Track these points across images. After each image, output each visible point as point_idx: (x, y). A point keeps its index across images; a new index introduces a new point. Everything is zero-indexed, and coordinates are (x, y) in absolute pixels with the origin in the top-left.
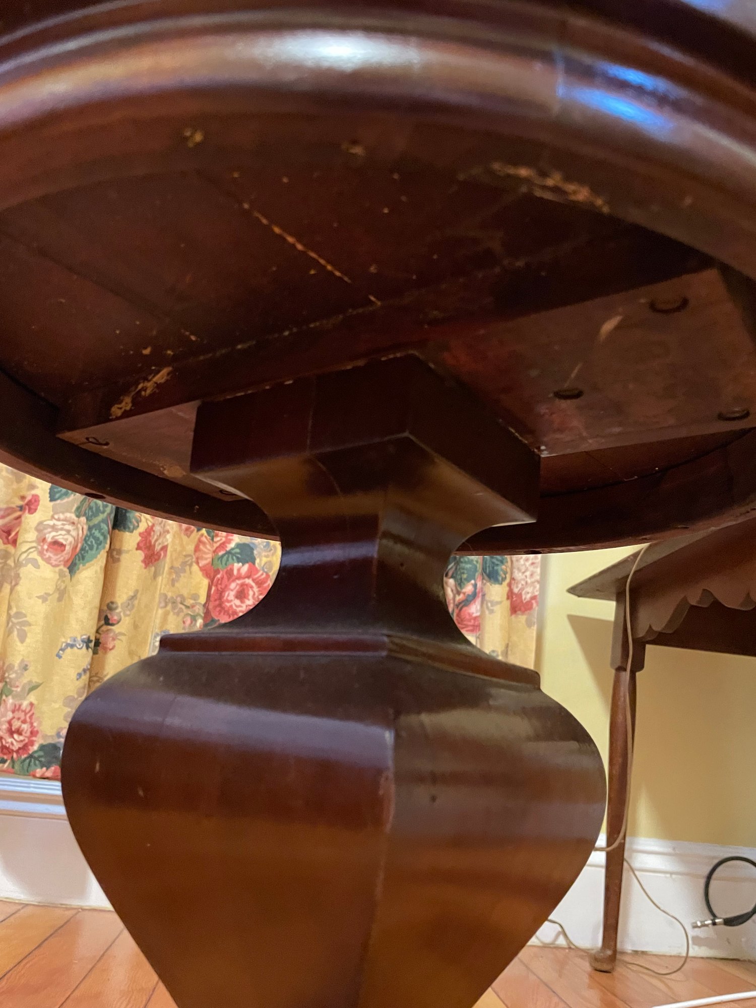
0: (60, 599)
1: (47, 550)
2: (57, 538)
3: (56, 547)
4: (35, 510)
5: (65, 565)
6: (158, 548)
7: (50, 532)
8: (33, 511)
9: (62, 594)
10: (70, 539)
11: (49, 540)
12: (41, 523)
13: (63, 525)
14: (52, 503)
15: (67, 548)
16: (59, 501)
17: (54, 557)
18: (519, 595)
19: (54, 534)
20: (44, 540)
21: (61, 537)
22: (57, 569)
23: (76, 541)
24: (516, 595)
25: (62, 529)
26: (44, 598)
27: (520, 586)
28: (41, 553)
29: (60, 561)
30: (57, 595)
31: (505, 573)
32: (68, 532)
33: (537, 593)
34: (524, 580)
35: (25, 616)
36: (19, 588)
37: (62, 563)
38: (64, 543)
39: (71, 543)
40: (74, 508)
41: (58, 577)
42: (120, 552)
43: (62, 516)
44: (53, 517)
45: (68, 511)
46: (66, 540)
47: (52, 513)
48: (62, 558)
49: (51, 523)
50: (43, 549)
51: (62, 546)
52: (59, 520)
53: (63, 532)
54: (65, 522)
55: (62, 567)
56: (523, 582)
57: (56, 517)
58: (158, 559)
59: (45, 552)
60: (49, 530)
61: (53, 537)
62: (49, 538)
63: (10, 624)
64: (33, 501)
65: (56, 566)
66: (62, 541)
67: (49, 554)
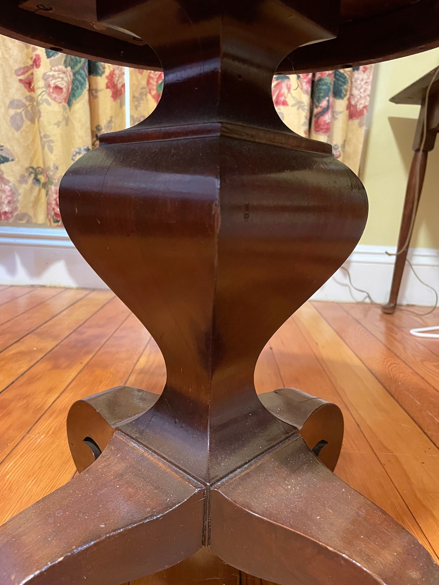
0: (67, 124)
1: (53, 93)
2: (57, 84)
3: (57, 90)
4: (40, 65)
5: (65, 102)
6: (119, 86)
7: (52, 80)
8: (38, 66)
9: (67, 120)
10: (65, 84)
11: (52, 85)
12: (45, 74)
13: (59, 74)
14: (49, 59)
15: (64, 90)
16: (52, 58)
17: (58, 97)
18: (355, 106)
19: (54, 81)
20: (49, 86)
21: (59, 83)
22: (61, 105)
23: (68, 85)
24: (353, 106)
25: (58, 77)
26: (58, 124)
27: (356, 99)
28: (49, 95)
29: (62, 100)
30: (64, 122)
31: (346, 91)
32: (62, 78)
33: (367, 104)
34: (359, 95)
35: (49, 136)
36: (41, 119)
37: (63, 100)
38: (62, 87)
39: (65, 87)
40: (63, 61)
41: (62, 110)
42: (97, 91)
43: (57, 68)
44: (51, 70)
45: (59, 64)
46: (62, 84)
47: (50, 67)
48: (62, 98)
49: (51, 73)
50: (49, 91)
51: (61, 89)
52: (55, 71)
53: (60, 80)
54: (59, 73)
55: (63, 103)
56: (359, 97)
57: (53, 69)
58: (121, 94)
59: (52, 94)
60: (51, 78)
61: (54, 83)
62: (52, 83)
63: (43, 142)
64: (37, 59)
65: (60, 103)
66: (60, 85)
67: (54, 95)
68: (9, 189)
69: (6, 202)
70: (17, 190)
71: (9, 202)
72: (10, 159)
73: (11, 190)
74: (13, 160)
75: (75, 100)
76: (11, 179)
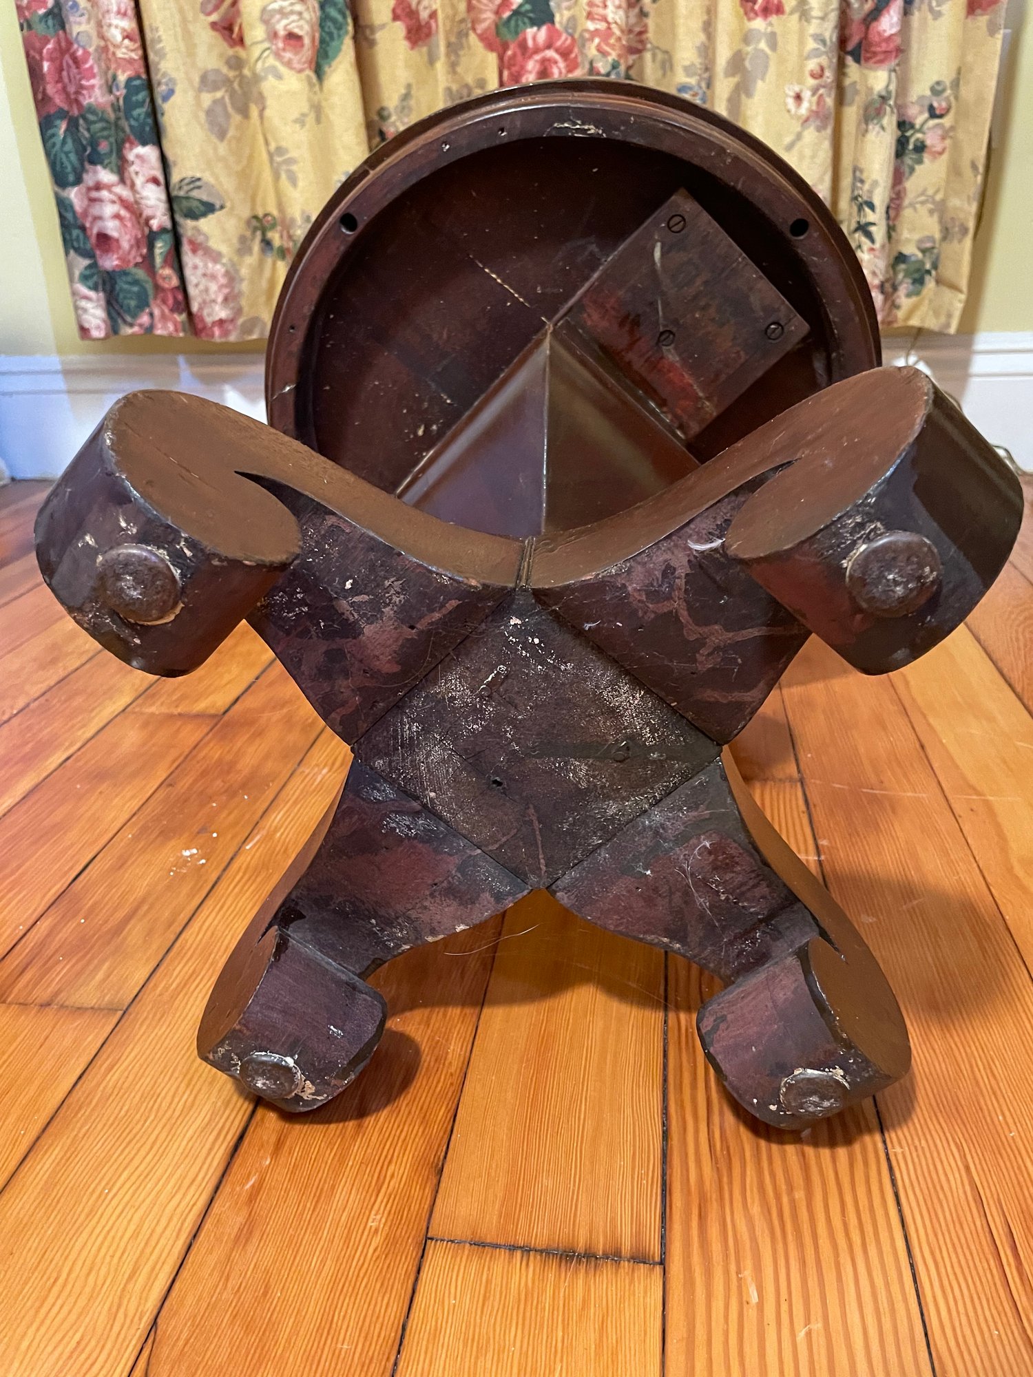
0: (318, 120)
1: (284, 49)
2: (289, 27)
3: (292, 42)
5: (310, 68)
6: (424, 16)
7: (278, 21)
9: (318, 110)
10: (307, 27)
11: (282, 33)
12: (264, 10)
15: (307, 41)
17: (295, 59)
19: (284, 22)
20: (275, 35)
21: (294, 24)
22: (303, 75)
23: (313, 31)
25: (292, 12)
26: (301, 121)
28: (278, 55)
29: (303, 64)
30: (312, 115)
32: (300, 14)
35: (287, 151)
36: (268, 113)
37: (306, 65)
38: (300, 33)
39: (307, 33)
41: (307, 88)
42: (372, 29)
46: (301, 27)
48: (304, 59)
50: (277, 48)
51: (299, 38)
53: (294, 17)
55: (307, 72)
58: (429, 34)
59: (283, 54)
60: (278, 16)
61: (285, 28)
62: (281, 27)
63: (275, 165)
65: (300, 71)
66: (297, 31)
67: (288, 55)
68: (223, 270)
69: (220, 299)
70: (237, 271)
71: (226, 299)
72: (218, 206)
73: (227, 273)
74: (222, 207)
75: (330, 66)
76: (224, 249)
